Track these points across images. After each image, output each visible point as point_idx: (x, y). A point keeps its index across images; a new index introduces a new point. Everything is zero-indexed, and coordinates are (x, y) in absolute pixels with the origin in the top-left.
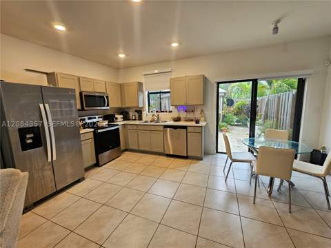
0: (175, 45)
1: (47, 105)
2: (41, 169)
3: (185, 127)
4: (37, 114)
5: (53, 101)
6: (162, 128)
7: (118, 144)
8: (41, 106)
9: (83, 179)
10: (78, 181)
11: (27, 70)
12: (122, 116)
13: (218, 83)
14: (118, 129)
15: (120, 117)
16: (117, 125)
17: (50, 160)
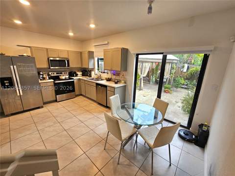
0: (92, 26)
1: (15, 67)
2: (14, 98)
3: (105, 86)
4: (10, 71)
5: (19, 64)
6: (95, 85)
7: (73, 91)
8: (12, 67)
9: (42, 107)
10: (39, 108)
11: (18, 45)
12: (81, 73)
13: (138, 55)
14: (73, 81)
15: (80, 74)
16: (73, 79)
17: (19, 95)
